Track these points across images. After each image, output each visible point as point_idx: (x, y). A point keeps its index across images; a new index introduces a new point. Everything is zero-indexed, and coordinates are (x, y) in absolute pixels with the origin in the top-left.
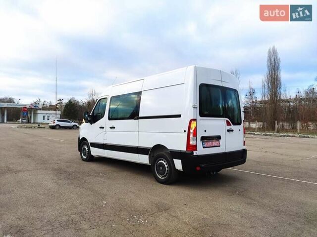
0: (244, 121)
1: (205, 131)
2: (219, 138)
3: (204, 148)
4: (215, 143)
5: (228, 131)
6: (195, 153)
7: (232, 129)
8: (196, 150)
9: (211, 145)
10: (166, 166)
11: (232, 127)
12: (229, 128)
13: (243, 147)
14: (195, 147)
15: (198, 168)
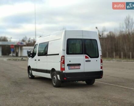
0: (101, 56)
1: (70, 61)
2: (79, 65)
3: (69, 69)
4: (77, 67)
5: (86, 61)
6: (64, 72)
7: (90, 60)
8: (64, 70)
9: (74, 68)
10: (56, 78)
11: (90, 59)
12: (87, 59)
13: (100, 70)
14: (63, 69)
15: (65, 79)
